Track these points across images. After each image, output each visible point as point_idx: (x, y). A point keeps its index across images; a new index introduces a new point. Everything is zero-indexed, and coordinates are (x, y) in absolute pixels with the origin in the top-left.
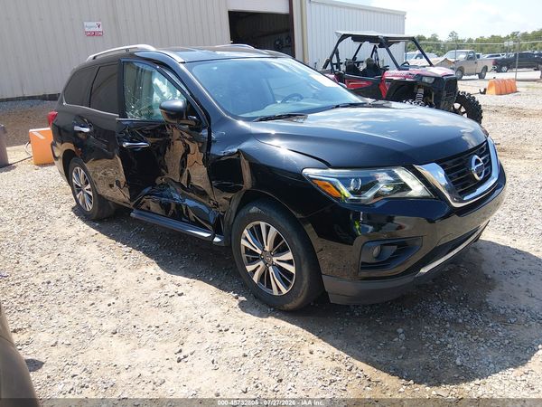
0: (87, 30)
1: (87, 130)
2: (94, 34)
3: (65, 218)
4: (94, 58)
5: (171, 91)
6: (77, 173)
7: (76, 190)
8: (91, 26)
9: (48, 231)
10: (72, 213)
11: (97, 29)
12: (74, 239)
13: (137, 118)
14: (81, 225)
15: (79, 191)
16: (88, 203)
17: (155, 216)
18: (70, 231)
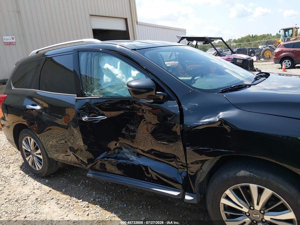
0: (5, 41)
1: (38, 107)
2: (10, 44)
3: (17, 177)
4: (37, 52)
5: (123, 73)
6: (27, 141)
7: (25, 154)
8: (8, 39)
9: (7, 192)
10: (22, 172)
11: (12, 41)
12: (33, 197)
13: (97, 97)
14: (33, 183)
15: (28, 155)
16: (37, 164)
17: (112, 176)
18: (26, 190)
